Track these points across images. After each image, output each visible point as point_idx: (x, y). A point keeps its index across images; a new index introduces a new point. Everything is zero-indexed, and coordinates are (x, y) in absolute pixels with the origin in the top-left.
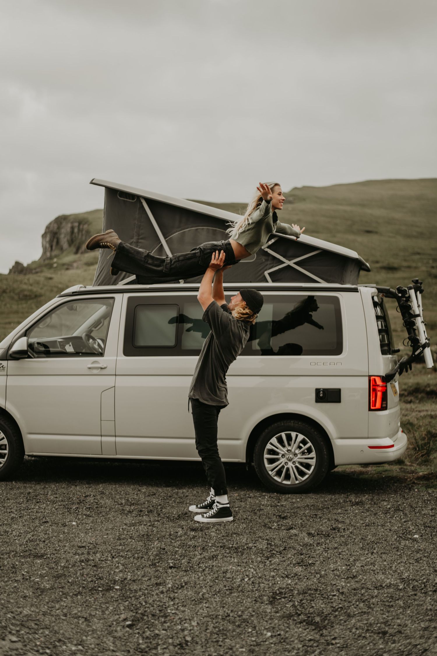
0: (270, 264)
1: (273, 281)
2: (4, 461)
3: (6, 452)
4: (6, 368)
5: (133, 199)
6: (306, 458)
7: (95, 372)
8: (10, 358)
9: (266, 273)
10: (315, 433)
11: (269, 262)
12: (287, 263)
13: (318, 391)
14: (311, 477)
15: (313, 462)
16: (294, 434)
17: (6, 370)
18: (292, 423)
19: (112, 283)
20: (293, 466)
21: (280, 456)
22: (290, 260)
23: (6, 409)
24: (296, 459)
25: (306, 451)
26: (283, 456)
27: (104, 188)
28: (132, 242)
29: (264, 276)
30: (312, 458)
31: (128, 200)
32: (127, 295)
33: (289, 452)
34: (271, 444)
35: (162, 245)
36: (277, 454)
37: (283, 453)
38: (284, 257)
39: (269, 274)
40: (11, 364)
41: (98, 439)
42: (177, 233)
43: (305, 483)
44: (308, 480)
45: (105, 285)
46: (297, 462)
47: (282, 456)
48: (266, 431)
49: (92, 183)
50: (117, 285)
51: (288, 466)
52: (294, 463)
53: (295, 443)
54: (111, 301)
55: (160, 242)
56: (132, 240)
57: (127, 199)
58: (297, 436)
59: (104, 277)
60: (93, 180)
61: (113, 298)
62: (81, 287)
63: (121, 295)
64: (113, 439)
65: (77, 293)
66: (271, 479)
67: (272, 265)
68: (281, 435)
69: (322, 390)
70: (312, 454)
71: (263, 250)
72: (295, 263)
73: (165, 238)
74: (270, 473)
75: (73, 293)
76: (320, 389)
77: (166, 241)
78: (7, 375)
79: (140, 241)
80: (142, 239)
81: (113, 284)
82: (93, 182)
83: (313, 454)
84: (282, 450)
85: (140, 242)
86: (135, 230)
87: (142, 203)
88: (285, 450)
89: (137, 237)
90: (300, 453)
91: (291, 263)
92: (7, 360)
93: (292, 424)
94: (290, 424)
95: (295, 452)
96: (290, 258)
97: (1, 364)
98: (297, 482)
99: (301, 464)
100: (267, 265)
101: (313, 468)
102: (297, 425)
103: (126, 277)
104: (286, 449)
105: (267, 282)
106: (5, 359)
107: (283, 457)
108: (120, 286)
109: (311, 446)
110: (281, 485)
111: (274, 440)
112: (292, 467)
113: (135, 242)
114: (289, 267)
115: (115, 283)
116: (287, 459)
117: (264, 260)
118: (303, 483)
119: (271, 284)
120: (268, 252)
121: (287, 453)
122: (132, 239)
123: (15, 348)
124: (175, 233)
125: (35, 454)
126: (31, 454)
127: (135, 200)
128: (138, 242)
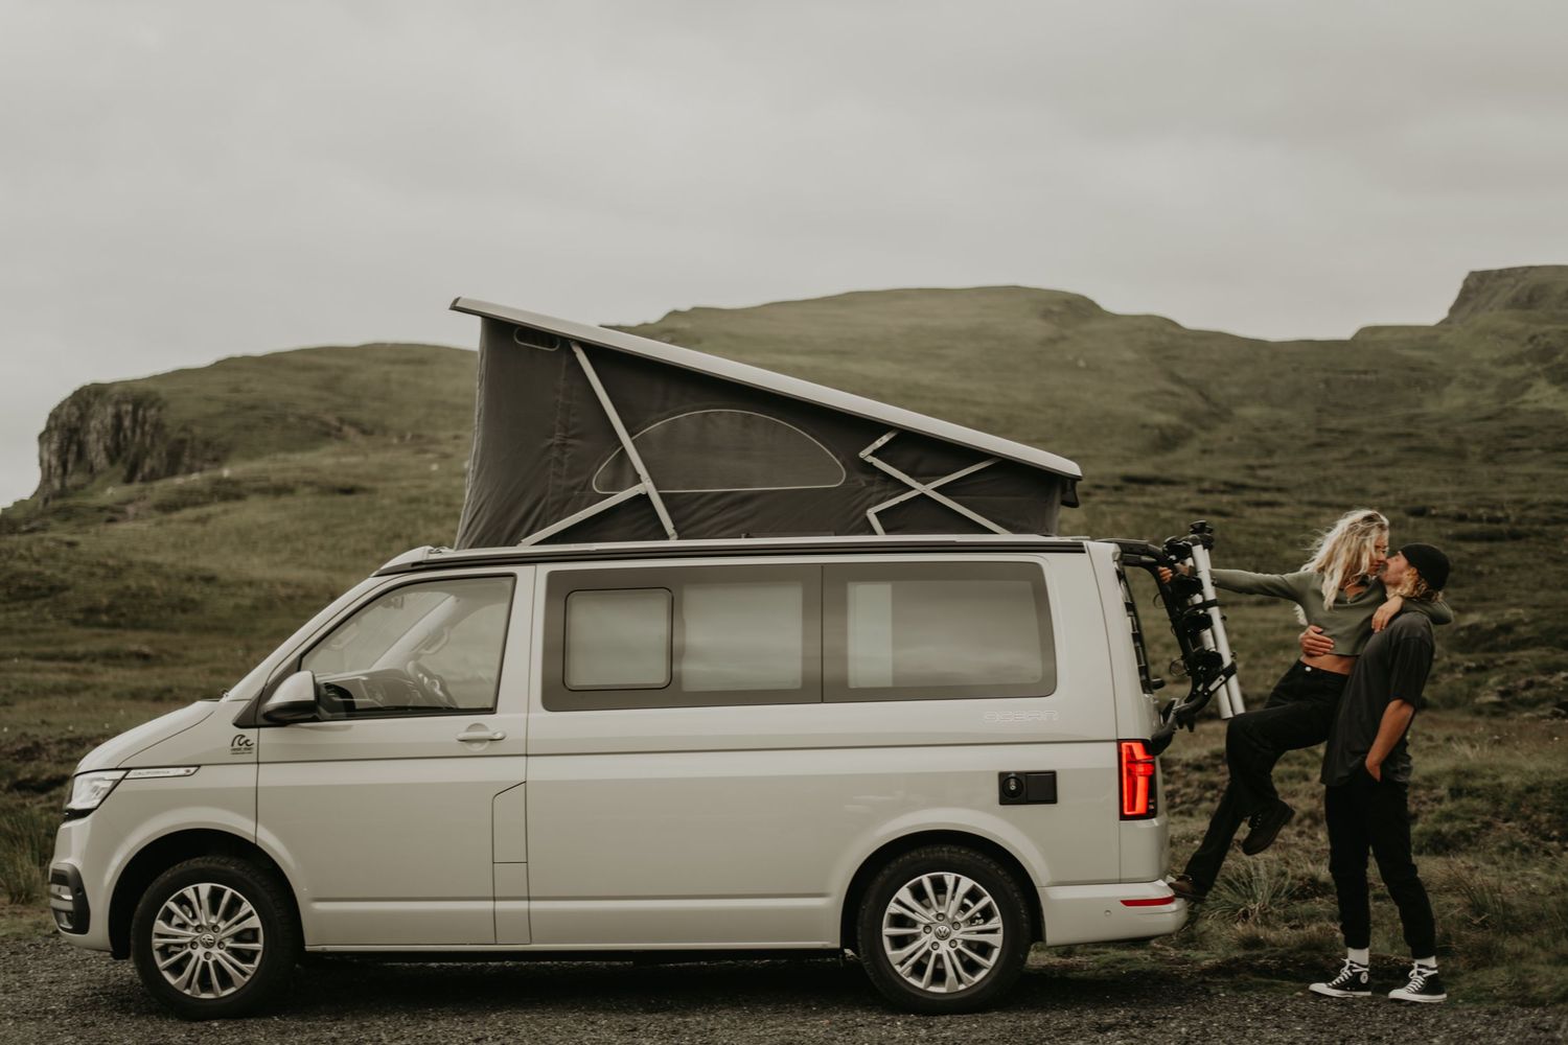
0: (878, 492)
1: (888, 531)
2: (252, 969)
3: (258, 946)
4: (255, 747)
5: (552, 345)
6: (979, 932)
7: (477, 748)
8: (264, 722)
9: (871, 514)
10: (1000, 872)
11: (875, 489)
12: (919, 488)
13: (1004, 778)
14: (994, 974)
15: (997, 940)
16: (949, 878)
17: (255, 751)
18: (945, 852)
19: (504, 539)
20: (952, 951)
21: (920, 928)
22: (925, 484)
23: (259, 844)
24: (955, 934)
25: (978, 915)
26: (927, 926)
27: (478, 319)
28: (551, 445)
29: (867, 520)
30: (993, 931)
31: (540, 347)
32: (545, 569)
33: (940, 918)
34: (899, 902)
35: (624, 449)
36: (914, 924)
37: (927, 921)
38: (911, 476)
39: (878, 514)
40: (267, 737)
41: (488, 905)
42: (659, 424)
43: (980, 987)
44: (987, 981)
45: (486, 545)
46: (959, 942)
47: (924, 929)
48: (886, 872)
49: (454, 308)
50: (519, 546)
51: (939, 952)
52: (953, 945)
53: (953, 898)
54: (508, 582)
55: (621, 444)
56: (551, 441)
57: (537, 344)
58: (957, 881)
59: (484, 527)
60: (457, 300)
61: (512, 575)
62: (430, 552)
63: (530, 568)
64: (522, 905)
65: (424, 566)
66: (902, 984)
67: (881, 496)
68: (921, 880)
69: (1013, 775)
70: (992, 921)
71: (863, 461)
72: (936, 490)
73: (631, 435)
74: (898, 969)
75: (414, 564)
76: (1009, 773)
77: (634, 442)
78: (258, 763)
79: (570, 442)
80: (574, 437)
81: (505, 545)
82: (458, 305)
83: (996, 922)
84: (923, 916)
85: (571, 446)
86: (558, 417)
87: (574, 354)
88: (932, 914)
89: (563, 434)
90: (966, 921)
91: (928, 489)
92: (259, 727)
93: (946, 854)
94: (941, 854)
95: (954, 918)
96: (923, 479)
97: (243, 736)
98: (962, 987)
99: (968, 944)
100: (870, 495)
101: (996, 953)
102: (957, 856)
103: (539, 525)
104: (935, 913)
105: (873, 532)
106: (253, 724)
107: (927, 931)
108: (525, 547)
109: (990, 903)
110: (925, 996)
111: (904, 894)
112: (949, 953)
113: (557, 445)
114: (923, 496)
115: (512, 540)
116: (937, 935)
117: (864, 485)
118: (975, 991)
119: (882, 537)
120: (875, 464)
121: (936, 921)
122: (550, 437)
123: (280, 697)
124: (653, 423)
125: (329, 948)
126: (319, 948)
127: (558, 347)
128: (564, 445)
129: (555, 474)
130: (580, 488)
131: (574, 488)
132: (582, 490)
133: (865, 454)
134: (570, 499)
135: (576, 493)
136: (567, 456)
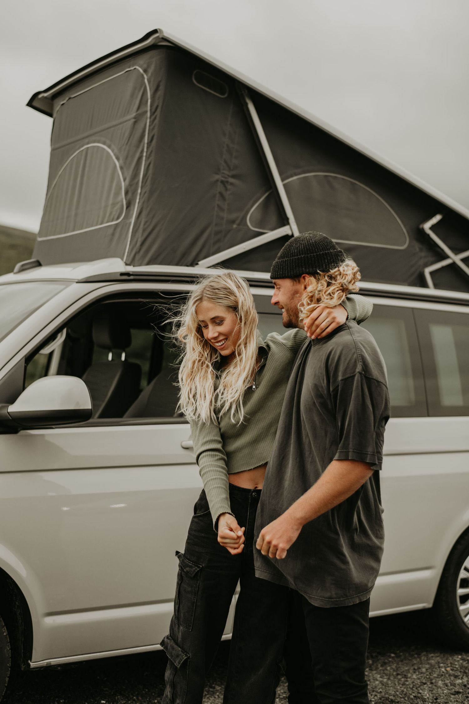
1: (436, 286)
5: (222, 93)
9: (427, 271)
12: (453, 258)
22: (456, 255)
28: (217, 181)
29: (424, 277)
31: (212, 93)
38: (450, 248)
39: (432, 273)
42: (295, 178)
45: (161, 263)
50: (197, 267)
56: (217, 177)
57: (210, 89)
71: (424, 231)
79: (231, 180)
80: (233, 177)
81: (177, 264)
85: (232, 184)
86: (224, 157)
89: (226, 172)
91: (457, 259)
96: (457, 250)
113: (222, 182)
117: (417, 249)
119: (431, 291)
120: (430, 235)
122: (217, 174)
123: (21, 405)
124: (292, 176)
125: (54, 661)
126: (44, 663)
127: (226, 95)
128: (227, 182)
129: (218, 206)
130: (237, 222)
131: (233, 222)
132: (239, 225)
133: (427, 226)
134: (229, 231)
135: (235, 226)
136: (228, 192)
